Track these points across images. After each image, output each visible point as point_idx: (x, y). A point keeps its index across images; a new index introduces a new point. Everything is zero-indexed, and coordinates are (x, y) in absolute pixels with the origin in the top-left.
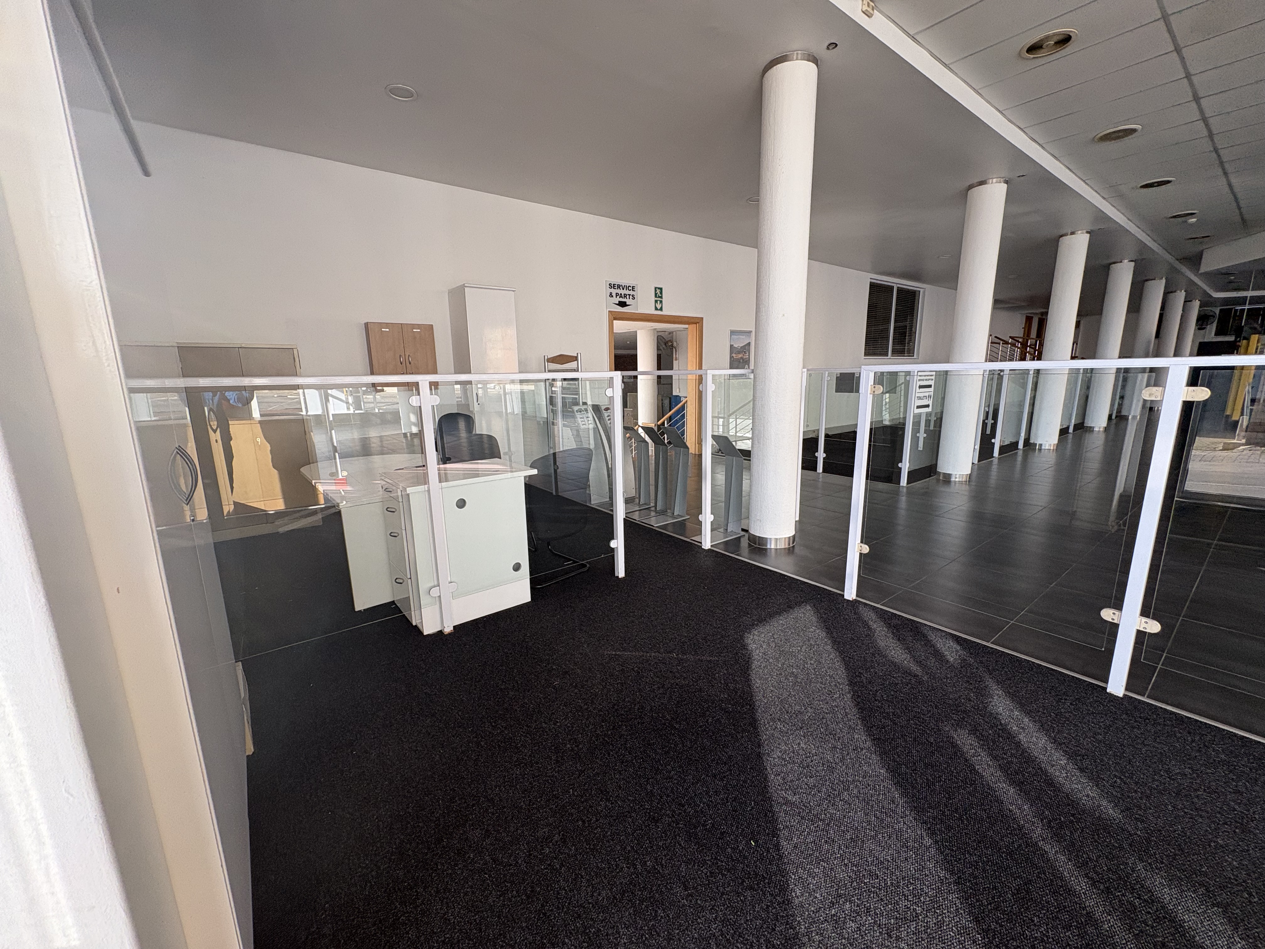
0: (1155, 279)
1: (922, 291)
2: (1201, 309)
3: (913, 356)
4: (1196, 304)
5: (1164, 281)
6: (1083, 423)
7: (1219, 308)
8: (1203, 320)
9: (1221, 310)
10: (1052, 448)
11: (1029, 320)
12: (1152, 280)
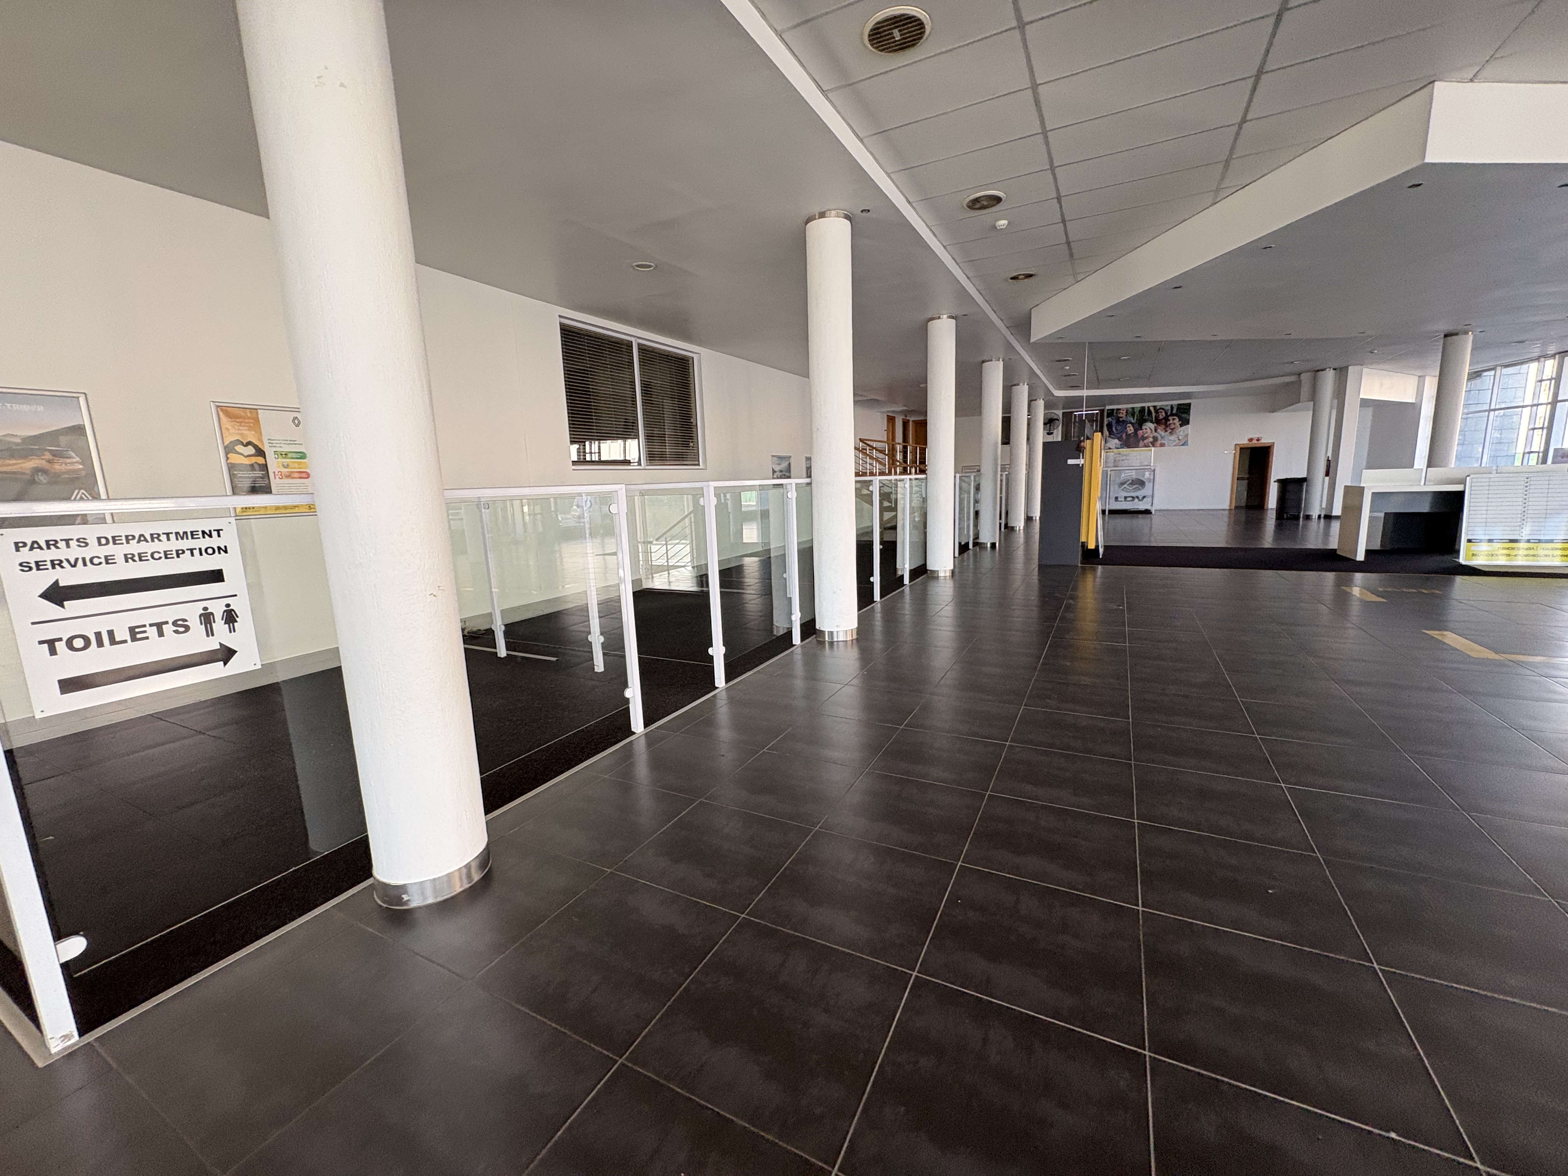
0: (992, 360)
1: (695, 357)
2: (1047, 411)
3: (699, 465)
4: (1041, 404)
5: (1001, 363)
6: (925, 565)
7: (1062, 411)
8: (1049, 422)
9: (1063, 413)
10: (849, 638)
11: (891, 420)
12: (989, 361)
